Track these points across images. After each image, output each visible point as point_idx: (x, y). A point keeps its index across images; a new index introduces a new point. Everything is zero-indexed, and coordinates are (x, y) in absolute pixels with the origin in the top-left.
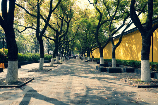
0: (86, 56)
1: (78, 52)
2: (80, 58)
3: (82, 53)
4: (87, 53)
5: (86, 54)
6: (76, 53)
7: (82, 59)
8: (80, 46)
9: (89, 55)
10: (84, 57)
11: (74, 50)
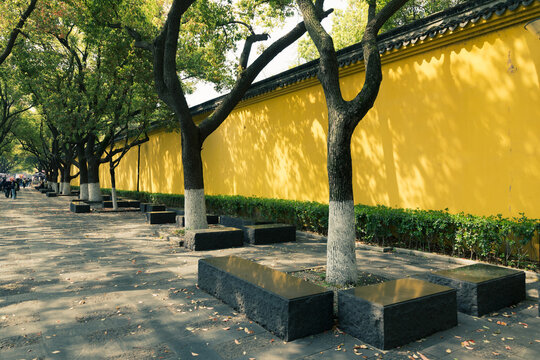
0: (76, 182)
1: (31, 162)
2: (42, 188)
3: (52, 165)
4: (82, 166)
5: (75, 170)
6: (20, 167)
7: (55, 195)
8: (41, 135)
9: (90, 176)
10: (64, 187)
11: (9, 150)
